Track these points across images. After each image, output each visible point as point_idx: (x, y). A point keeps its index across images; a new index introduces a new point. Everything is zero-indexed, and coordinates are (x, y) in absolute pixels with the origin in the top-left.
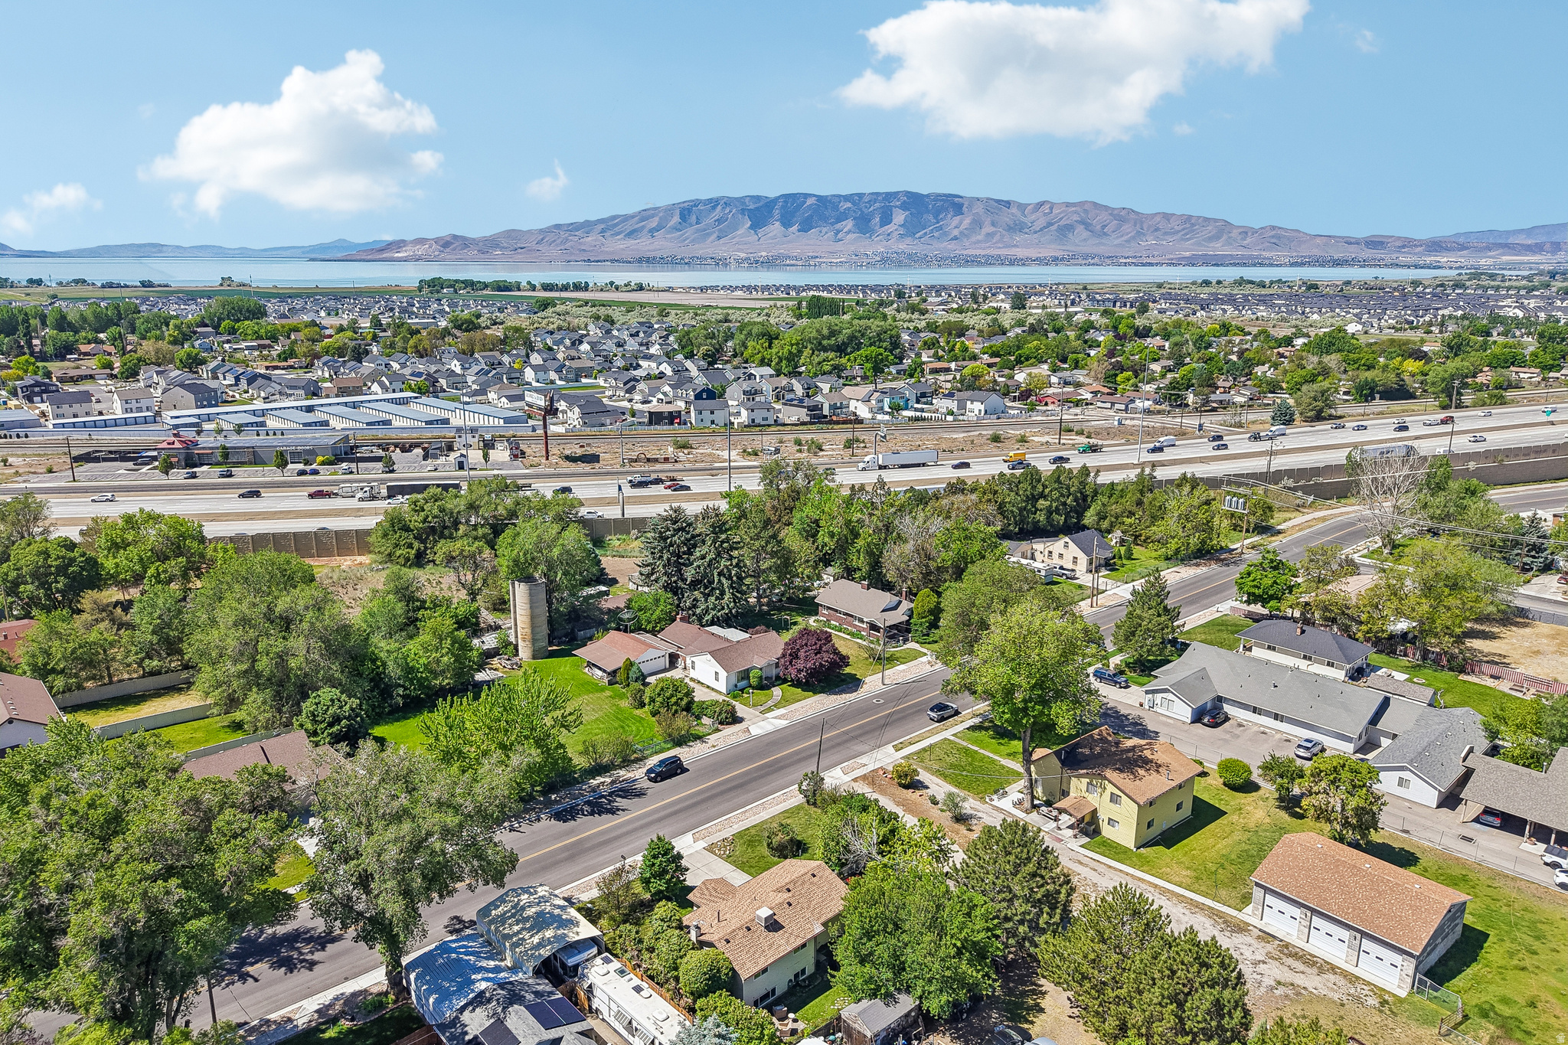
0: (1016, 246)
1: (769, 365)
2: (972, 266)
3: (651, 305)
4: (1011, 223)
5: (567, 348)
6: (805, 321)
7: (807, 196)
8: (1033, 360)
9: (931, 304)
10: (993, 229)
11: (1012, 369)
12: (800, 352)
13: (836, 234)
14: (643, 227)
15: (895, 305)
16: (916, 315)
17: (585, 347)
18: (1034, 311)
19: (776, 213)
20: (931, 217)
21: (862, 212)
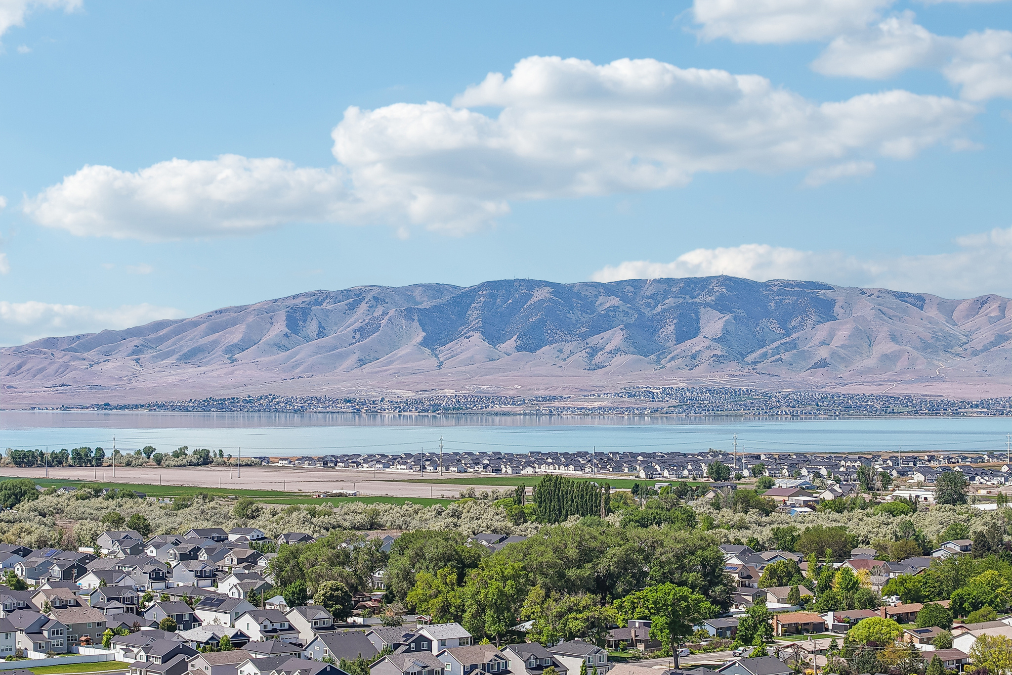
0: (941, 379)
1: (458, 619)
2: (858, 417)
3: (223, 493)
4: (927, 336)
5: (53, 585)
6: (530, 529)
7: (532, 285)
8: (986, 609)
9: (781, 491)
10: (891, 347)
11: (947, 626)
12: (521, 592)
13: (592, 354)
14: (215, 343)
15: (711, 495)
16: (752, 516)
17: (90, 581)
18: (982, 507)
19: (474, 315)
20: (775, 325)
21: (641, 314)
